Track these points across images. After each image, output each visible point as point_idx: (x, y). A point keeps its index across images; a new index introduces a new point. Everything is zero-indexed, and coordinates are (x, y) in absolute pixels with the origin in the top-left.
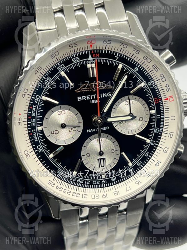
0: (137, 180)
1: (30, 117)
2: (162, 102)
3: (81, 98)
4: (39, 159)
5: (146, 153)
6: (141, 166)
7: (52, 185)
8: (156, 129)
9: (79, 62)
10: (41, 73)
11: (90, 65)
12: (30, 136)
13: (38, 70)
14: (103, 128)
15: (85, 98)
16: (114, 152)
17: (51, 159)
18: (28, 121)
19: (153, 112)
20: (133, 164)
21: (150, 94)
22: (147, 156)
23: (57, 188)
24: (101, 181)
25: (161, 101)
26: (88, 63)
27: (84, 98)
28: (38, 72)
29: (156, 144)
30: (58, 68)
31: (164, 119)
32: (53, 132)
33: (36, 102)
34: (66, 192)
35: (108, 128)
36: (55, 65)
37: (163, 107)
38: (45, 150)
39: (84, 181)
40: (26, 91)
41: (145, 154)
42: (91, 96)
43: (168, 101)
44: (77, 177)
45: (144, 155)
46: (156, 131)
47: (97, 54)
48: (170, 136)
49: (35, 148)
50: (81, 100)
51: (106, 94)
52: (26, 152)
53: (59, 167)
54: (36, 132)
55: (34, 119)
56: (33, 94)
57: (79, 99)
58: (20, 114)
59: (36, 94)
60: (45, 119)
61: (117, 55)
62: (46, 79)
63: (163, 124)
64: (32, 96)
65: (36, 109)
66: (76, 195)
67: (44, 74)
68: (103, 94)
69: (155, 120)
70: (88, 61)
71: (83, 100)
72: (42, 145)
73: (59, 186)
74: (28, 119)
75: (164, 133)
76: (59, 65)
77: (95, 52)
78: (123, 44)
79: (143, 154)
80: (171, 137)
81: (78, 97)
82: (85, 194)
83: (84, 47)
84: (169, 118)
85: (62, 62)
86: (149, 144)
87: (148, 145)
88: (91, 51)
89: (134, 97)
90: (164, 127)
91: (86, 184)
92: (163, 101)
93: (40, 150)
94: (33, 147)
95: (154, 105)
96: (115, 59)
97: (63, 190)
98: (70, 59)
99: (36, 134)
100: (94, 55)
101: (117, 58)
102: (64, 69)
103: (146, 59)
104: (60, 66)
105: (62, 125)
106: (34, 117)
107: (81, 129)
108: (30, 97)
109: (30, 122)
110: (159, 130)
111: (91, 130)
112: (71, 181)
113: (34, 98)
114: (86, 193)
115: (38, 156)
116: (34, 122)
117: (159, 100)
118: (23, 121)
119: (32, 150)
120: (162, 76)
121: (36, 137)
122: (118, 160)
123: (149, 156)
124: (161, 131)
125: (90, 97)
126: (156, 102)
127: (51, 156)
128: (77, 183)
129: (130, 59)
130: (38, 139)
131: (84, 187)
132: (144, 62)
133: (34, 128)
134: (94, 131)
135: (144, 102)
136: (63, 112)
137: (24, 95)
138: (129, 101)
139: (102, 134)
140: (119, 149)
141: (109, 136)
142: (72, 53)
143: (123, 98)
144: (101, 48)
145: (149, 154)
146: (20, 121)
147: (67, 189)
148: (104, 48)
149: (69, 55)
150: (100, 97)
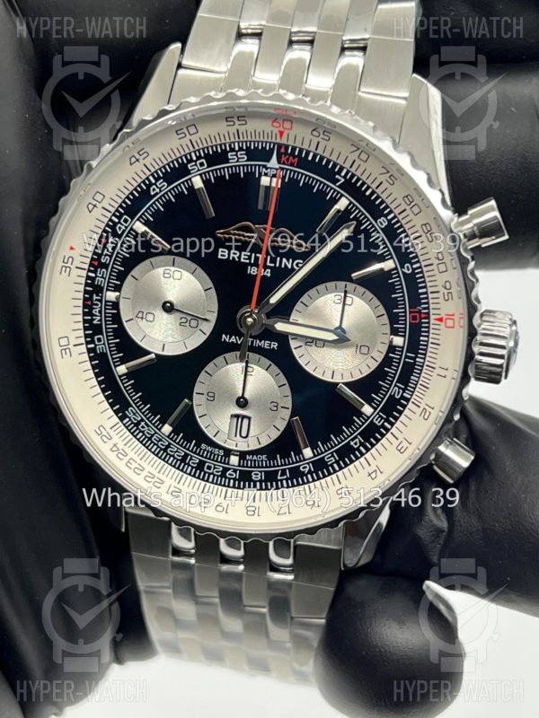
1: (96, 263)
2: (428, 323)
3: (226, 254)
4: (94, 367)
5: (356, 437)
6: (335, 465)
7: (104, 438)
8: (395, 386)
9: (243, 166)
10: (145, 165)
11: (268, 179)
12: (85, 306)
13: (138, 156)
14: (263, 342)
15: (236, 256)
16: (275, 408)
17: (120, 377)
18: (89, 271)
19: (398, 341)
20: (315, 456)
21: (402, 294)
22: (356, 447)
23: (115, 449)
24: (225, 470)
25: (427, 321)
26: (266, 175)
27: (234, 254)
28: (138, 160)
29: (386, 424)
30: (189, 166)
31: (422, 367)
32: (140, 315)
33: (120, 233)
34: (133, 467)
35: (275, 345)
36: (186, 156)
37: (428, 336)
38: (111, 351)
39: (186, 455)
40: (99, 197)
41: (353, 440)
42: (253, 255)
43: (443, 324)
44: (171, 439)
45: (349, 442)
46: (395, 391)
47: (294, 157)
48: (425, 414)
49: (90, 339)
50: (226, 257)
51: (291, 260)
52: (64, 342)
53: (133, 401)
54: (100, 301)
55: (105, 270)
56: (117, 210)
57: (222, 255)
58: (72, 248)
59: (123, 211)
60: (129, 277)
61: (343, 174)
62: (155, 184)
63: (417, 379)
64: (114, 215)
65: (114, 249)
66: (153, 481)
67: (153, 170)
68: (284, 260)
69: (399, 363)
70: (267, 168)
71: (231, 258)
72: (107, 336)
73: (120, 446)
74: (91, 265)
75: (413, 403)
76: (194, 158)
77: (289, 151)
78: (359, 151)
79: (346, 439)
80: (426, 418)
81: (221, 250)
82: (178, 486)
83: (260, 132)
84: (434, 368)
85: (203, 155)
86: (369, 418)
87: (366, 421)
88: (280, 146)
89: (361, 289)
90: (417, 389)
91: (189, 465)
92: (432, 321)
93: (99, 348)
94: (86, 336)
95: (405, 324)
96: (335, 181)
97: (126, 459)
98: (225, 152)
99: (101, 307)
100: (283, 159)
101: (339, 180)
102: (204, 173)
103: (411, 203)
104: (195, 161)
105: (165, 303)
106: (105, 266)
107: (208, 328)
108: (109, 215)
109: (93, 275)
110: (404, 392)
111: (233, 339)
112: (155, 444)
113: (117, 220)
114: (180, 486)
115: (91, 359)
116: (102, 277)
117: (423, 316)
118: (77, 268)
119: (83, 340)
120: (441, 258)
121: (97, 314)
122: (280, 433)
123: (361, 448)
124: (409, 397)
125: (250, 258)
126: (414, 318)
127: (122, 369)
128: (168, 454)
129: (373, 193)
130: (100, 320)
131: (182, 471)
132: (405, 210)
133: (98, 290)
135: (382, 310)
136: (177, 275)
137: (91, 207)
138: (345, 296)
139: (257, 356)
140: (289, 405)
141: (274, 367)
142: (233, 140)
143: (331, 285)
144: (305, 146)
145: (361, 444)
146: (69, 265)
147: (137, 459)
148: (312, 148)
149: (223, 141)
150: (273, 265)
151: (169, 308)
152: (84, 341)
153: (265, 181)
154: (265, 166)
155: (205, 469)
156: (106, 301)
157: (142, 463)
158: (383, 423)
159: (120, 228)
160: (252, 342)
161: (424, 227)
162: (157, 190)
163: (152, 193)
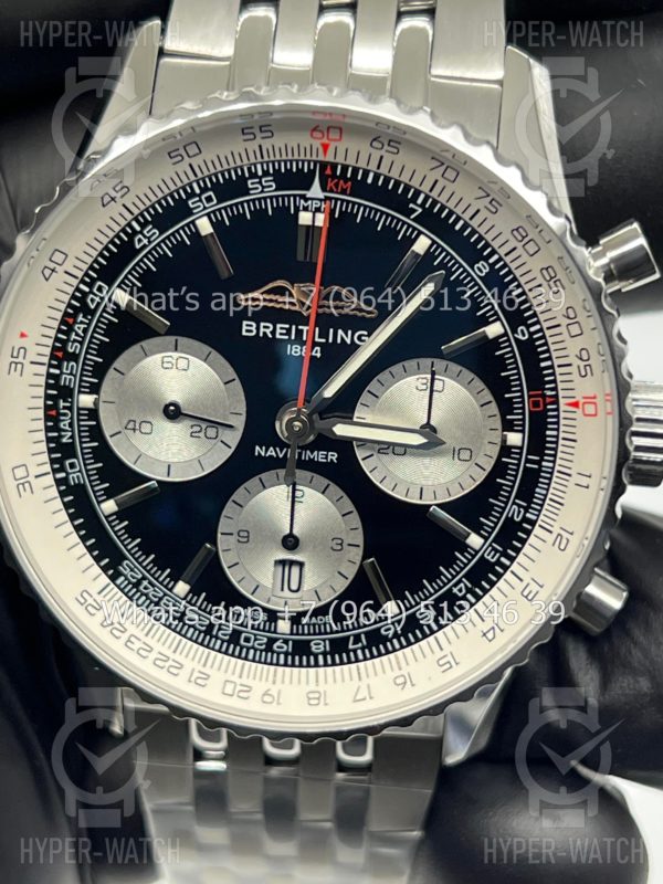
0: (402, 672)
1: (60, 354)
2: (557, 410)
3: (254, 328)
4: (67, 506)
5: (460, 581)
6: (432, 624)
7: (89, 608)
8: (514, 503)
9: (271, 198)
10: (124, 206)
11: (310, 215)
12: (47, 418)
13: (113, 194)
14: (316, 453)
15: (268, 331)
16: (339, 547)
17: (106, 517)
18: (50, 366)
19: (514, 439)
20: (402, 612)
21: (516, 371)
22: (460, 595)
23: (107, 623)
24: (271, 641)
25: (554, 407)
26: (306, 209)
27: (266, 328)
28: (113, 199)
29: (503, 559)
30: (190, 202)
31: (552, 473)
32: (131, 426)
33: (93, 307)
34: (135, 647)
35: (333, 456)
36: (184, 188)
37: (557, 430)
38: (91, 481)
39: (212, 624)
40: (58, 257)
41: (455, 585)
42: (294, 327)
43: (579, 411)
44: (189, 602)
45: (450, 589)
46: (514, 511)
47: (346, 180)
48: (560, 542)
49: (58, 465)
50: (253, 334)
51: (349, 332)
52: (20, 473)
53: (129, 551)
54: (70, 409)
55: (74, 363)
56: (86, 274)
57: (247, 331)
58: (23, 335)
59: (95, 276)
60: (111, 373)
61: (419, 201)
62: (141, 232)
63: (544, 492)
64: (82, 281)
65: (85, 331)
66: (167, 664)
67: (136, 212)
68: (340, 332)
69: (517, 471)
70: (306, 200)
71: (261, 335)
72: (84, 459)
73: (115, 617)
74: (53, 357)
75: (540, 526)
76: (197, 191)
77: (338, 172)
78: (444, 167)
79: (445, 585)
80: (562, 547)
81: (245, 323)
82: (203, 670)
83: (298, 148)
84: (569, 475)
86: (477, 552)
87: (474, 557)
88: (324, 165)
89: (455, 368)
90: (546, 506)
91: (217, 638)
92: (562, 408)
93: (74, 478)
94: (53, 461)
95: (523, 414)
96: (408, 213)
97: (125, 637)
98: (242, 180)
99: (72, 418)
100: (330, 184)
101: (415, 211)
102: (214, 212)
103: (524, 238)
104: (199, 195)
105: (167, 406)
106: (74, 357)
107: (234, 438)
108: (75, 282)
109: (57, 372)
110: (526, 511)
111: (271, 452)
113: (87, 289)
114: (207, 670)
115: (62, 494)
116: (71, 374)
117: (548, 400)
118: (32, 363)
119: (48, 468)
120: (572, 315)
121: (67, 428)
122: (348, 582)
123: (469, 596)
124: (534, 518)
125: (289, 332)
126: (536, 404)
127: (109, 506)
128: (185, 624)
129: (466, 226)
130: (72, 437)
131: (207, 647)
132: (514, 249)
133: (66, 393)
134: (281, 456)
135: (487, 396)
136: (182, 364)
137: (47, 272)
138: (433, 380)
139: (308, 474)
140: (360, 540)
141: (334, 488)
142: (253, 160)
143: (411, 364)
144: (362, 164)
145: (469, 591)
146: (20, 359)
147: (141, 635)
148: (373, 167)
149: (239, 163)
150: (323, 340)
151: (173, 413)
152: (49, 470)
153: (305, 218)
154: (303, 197)
155: (242, 642)
156: (79, 409)
157: (148, 640)
158: (499, 559)
159: (92, 300)
160: (300, 454)
161: (544, 272)
162: (145, 241)
163: (138, 247)
